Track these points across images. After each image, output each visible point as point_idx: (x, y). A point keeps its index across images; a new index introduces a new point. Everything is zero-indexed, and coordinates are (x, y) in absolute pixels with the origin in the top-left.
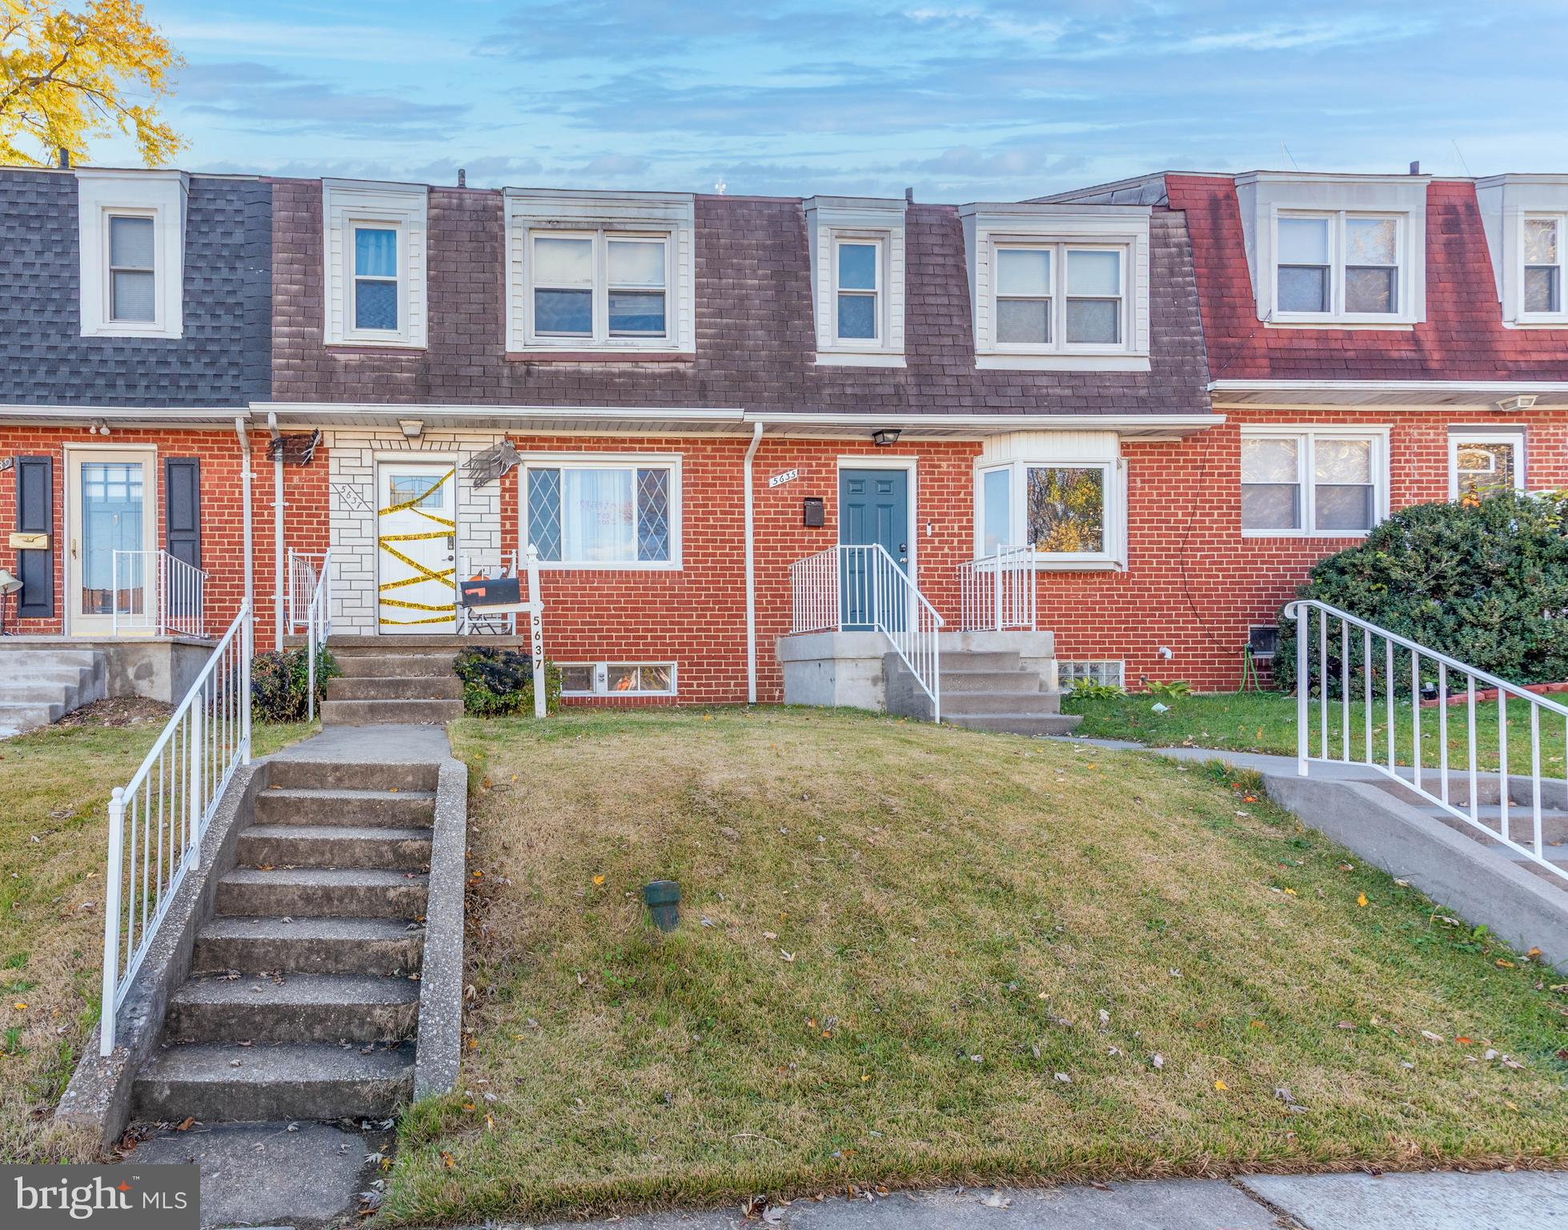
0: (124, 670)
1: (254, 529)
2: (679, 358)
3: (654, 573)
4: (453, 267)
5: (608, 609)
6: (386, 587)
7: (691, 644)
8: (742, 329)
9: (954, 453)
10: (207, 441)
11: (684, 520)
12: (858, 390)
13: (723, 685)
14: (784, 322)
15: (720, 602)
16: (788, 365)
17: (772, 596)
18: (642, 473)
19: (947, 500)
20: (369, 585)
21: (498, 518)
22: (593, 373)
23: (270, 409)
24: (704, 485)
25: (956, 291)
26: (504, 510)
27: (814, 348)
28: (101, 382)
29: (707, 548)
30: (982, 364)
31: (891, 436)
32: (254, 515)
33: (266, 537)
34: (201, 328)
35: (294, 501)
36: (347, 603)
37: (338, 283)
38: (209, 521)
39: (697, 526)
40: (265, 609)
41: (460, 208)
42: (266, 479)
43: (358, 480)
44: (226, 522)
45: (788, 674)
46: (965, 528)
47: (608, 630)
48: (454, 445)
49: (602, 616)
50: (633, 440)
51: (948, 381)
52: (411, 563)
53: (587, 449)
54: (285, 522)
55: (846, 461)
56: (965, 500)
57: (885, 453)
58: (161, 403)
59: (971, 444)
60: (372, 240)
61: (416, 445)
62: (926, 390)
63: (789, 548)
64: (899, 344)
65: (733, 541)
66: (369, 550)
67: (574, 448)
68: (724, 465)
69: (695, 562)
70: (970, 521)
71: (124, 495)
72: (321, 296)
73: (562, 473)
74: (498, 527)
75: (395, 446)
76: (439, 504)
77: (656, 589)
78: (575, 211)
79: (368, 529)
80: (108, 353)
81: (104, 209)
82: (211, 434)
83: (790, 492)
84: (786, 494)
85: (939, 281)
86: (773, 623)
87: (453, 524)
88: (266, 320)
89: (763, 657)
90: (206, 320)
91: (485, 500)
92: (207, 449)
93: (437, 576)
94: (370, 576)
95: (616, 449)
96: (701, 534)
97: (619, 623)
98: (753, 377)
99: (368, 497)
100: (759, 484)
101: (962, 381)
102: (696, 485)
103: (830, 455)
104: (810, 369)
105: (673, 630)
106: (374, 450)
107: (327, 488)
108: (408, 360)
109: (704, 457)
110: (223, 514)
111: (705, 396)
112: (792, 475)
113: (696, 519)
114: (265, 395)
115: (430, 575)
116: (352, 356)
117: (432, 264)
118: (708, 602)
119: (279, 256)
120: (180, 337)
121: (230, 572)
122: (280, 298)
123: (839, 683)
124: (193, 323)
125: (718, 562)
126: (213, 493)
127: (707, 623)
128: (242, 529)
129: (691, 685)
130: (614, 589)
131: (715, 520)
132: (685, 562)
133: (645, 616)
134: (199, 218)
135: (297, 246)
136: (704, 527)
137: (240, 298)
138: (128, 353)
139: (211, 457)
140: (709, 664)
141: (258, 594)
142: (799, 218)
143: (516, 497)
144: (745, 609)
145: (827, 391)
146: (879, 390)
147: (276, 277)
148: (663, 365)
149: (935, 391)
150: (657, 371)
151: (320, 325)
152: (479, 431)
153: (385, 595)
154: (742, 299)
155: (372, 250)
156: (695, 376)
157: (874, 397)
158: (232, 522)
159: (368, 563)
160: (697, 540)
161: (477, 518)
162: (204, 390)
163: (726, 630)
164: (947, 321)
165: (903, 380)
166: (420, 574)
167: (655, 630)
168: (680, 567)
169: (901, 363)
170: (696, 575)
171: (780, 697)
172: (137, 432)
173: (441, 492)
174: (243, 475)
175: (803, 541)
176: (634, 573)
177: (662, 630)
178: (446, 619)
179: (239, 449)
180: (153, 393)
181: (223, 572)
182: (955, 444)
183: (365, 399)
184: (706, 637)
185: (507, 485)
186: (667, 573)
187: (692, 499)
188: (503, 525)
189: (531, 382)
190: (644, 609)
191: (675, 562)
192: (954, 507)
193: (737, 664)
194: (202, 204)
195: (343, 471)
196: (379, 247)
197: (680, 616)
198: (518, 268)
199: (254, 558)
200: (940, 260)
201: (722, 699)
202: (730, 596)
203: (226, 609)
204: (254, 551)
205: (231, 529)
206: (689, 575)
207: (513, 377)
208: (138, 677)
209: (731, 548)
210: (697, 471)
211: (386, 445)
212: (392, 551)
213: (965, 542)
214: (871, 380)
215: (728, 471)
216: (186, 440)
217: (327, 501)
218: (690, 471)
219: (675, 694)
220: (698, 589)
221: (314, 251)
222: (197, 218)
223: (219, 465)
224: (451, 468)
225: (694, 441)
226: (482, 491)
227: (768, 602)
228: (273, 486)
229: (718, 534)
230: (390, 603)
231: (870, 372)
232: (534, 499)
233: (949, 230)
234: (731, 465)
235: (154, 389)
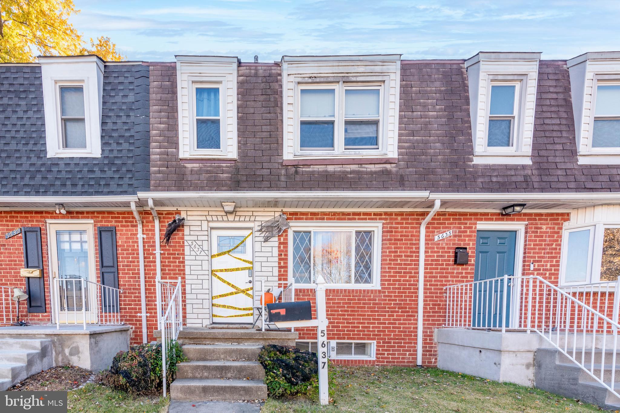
0: (63, 350)
1: (145, 266)
2: (388, 161)
3: (364, 291)
4: (252, 111)
5: (338, 311)
6: (216, 297)
7: (385, 331)
8: (426, 143)
9: (551, 220)
10: (119, 217)
11: (382, 260)
12: (500, 179)
13: (402, 354)
14: (453, 138)
15: (402, 308)
16: (455, 164)
17: (433, 305)
18: (358, 233)
19: (544, 249)
20: (207, 297)
21: (276, 259)
22: (335, 172)
23: (149, 196)
24: (395, 240)
25: (564, 115)
26: (280, 255)
27: (472, 153)
28: (58, 183)
29: (396, 276)
30: (582, 161)
31: (517, 209)
32: (145, 258)
33: (152, 270)
34: (111, 151)
35: (166, 250)
36: (195, 306)
37: (186, 121)
38: (122, 262)
39: (390, 264)
40: (152, 309)
41: (256, 75)
42: (151, 238)
43: (200, 238)
44: (131, 262)
45: (440, 349)
46: (554, 266)
47: (338, 323)
48: (252, 218)
49: (334, 315)
50: (355, 214)
51: (559, 172)
52: (229, 284)
53: (328, 219)
54: (161, 262)
55: (482, 225)
56: (556, 249)
57: (507, 220)
58: (91, 194)
59: (562, 214)
60: (205, 95)
61: (231, 217)
62: (545, 178)
63: (445, 277)
64: (528, 150)
65: (411, 273)
66: (206, 277)
67: (320, 219)
68: (408, 228)
69: (388, 284)
70: (558, 261)
71: (80, 248)
72: (177, 131)
73: (312, 233)
74: (277, 264)
75: (220, 218)
76: (244, 252)
77: (365, 300)
78: (326, 70)
79: (206, 265)
80: (62, 167)
81: (56, 82)
82: (121, 213)
83: (447, 244)
84: (444, 245)
85: (553, 109)
86: (433, 320)
87: (252, 263)
88: (147, 145)
89: (426, 340)
90: (114, 146)
91: (270, 249)
92: (119, 222)
93: (243, 291)
94: (207, 291)
95: (345, 219)
96: (393, 268)
97: (344, 319)
98: (433, 172)
99: (205, 247)
100: (429, 239)
101: (569, 172)
102: (391, 240)
103: (473, 221)
104: (469, 166)
105: (375, 323)
106: (208, 221)
107: (183, 242)
108: (227, 167)
109: (396, 223)
110: (129, 258)
111: (403, 185)
112: (448, 234)
113: (390, 260)
114: (147, 188)
115: (238, 291)
116: (195, 165)
117: (240, 109)
118: (395, 308)
119: (154, 108)
120: (100, 156)
121: (134, 289)
122: (154, 132)
123: (503, 367)
124: (107, 148)
125: (402, 285)
126: (124, 246)
127: (394, 320)
128: (139, 266)
129: (384, 354)
130: (341, 299)
131: (401, 260)
132: (382, 285)
133: (358, 315)
134: (110, 88)
135: (162, 102)
136: (394, 264)
137: (132, 133)
138: (72, 166)
139: (122, 226)
140: (394, 343)
141: (149, 301)
142: (462, 73)
143: (287, 247)
144: (417, 312)
145: (480, 180)
146: (514, 179)
147: (152, 120)
148: (377, 166)
149: (551, 179)
150: (373, 169)
151: (177, 148)
152: (266, 209)
153: (215, 301)
154: (426, 124)
155: (205, 101)
156: (397, 172)
157: (511, 183)
158: (134, 262)
159: (206, 285)
160: (390, 272)
161: (265, 259)
162: (113, 187)
163: (405, 324)
164: (559, 134)
165: (529, 172)
166: (234, 290)
167: (364, 323)
168: (379, 288)
169: (528, 162)
170: (389, 292)
171: (435, 362)
172: (82, 213)
173: (245, 245)
174: (138, 236)
175: (453, 273)
176: (353, 291)
177: (368, 323)
178: (248, 315)
179: (136, 222)
180: (86, 188)
181: (130, 289)
182: (552, 214)
183: (202, 189)
184: (393, 328)
185: (282, 240)
186: (372, 291)
187: (388, 248)
188: (279, 263)
189: (298, 178)
190: (358, 311)
191: (376, 284)
192: (548, 253)
193: (411, 343)
194: (111, 80)
195: (192, 233)
196: (209, 100)
197: (378, 316)
198: (290, 108)
199: (146, 282)
200: (555, 96)
201: (401, 362)
202: (408, 304)
203: (132, 309)
204: (145, 278)
205: (133, 266)
206: (384, 292)
207: (287, 175)
208: (71, 354)
209: (410, 277)
210: (392, 232)
211: (215, 218)
212: (219, 278)
213: (553, 274)
214: (509, 173)
215: (410, 232)
216: (108, 217)
217: (183, 250)
218: (388, 232)
219: (375, 359)
220: (389, 300)
221: (173, 104)
222: (109, 88)
223: (126, 230)
224: (250, 231)
225: (391, 214)
226: (267, 244)
227: (430, 308)
228: (154, 242)
229: (402, 269)
230: (219, 306)
231: (507, 167)
232: (296, 249)
233: (560, 77)
234: (412, 228)
235: (86, 186)
